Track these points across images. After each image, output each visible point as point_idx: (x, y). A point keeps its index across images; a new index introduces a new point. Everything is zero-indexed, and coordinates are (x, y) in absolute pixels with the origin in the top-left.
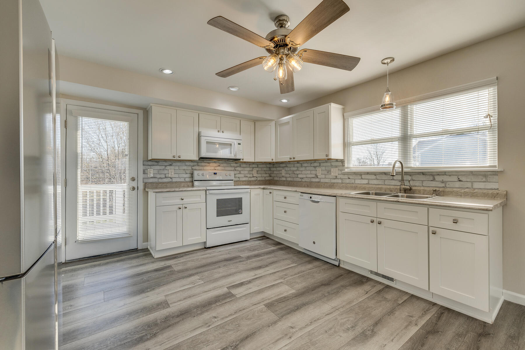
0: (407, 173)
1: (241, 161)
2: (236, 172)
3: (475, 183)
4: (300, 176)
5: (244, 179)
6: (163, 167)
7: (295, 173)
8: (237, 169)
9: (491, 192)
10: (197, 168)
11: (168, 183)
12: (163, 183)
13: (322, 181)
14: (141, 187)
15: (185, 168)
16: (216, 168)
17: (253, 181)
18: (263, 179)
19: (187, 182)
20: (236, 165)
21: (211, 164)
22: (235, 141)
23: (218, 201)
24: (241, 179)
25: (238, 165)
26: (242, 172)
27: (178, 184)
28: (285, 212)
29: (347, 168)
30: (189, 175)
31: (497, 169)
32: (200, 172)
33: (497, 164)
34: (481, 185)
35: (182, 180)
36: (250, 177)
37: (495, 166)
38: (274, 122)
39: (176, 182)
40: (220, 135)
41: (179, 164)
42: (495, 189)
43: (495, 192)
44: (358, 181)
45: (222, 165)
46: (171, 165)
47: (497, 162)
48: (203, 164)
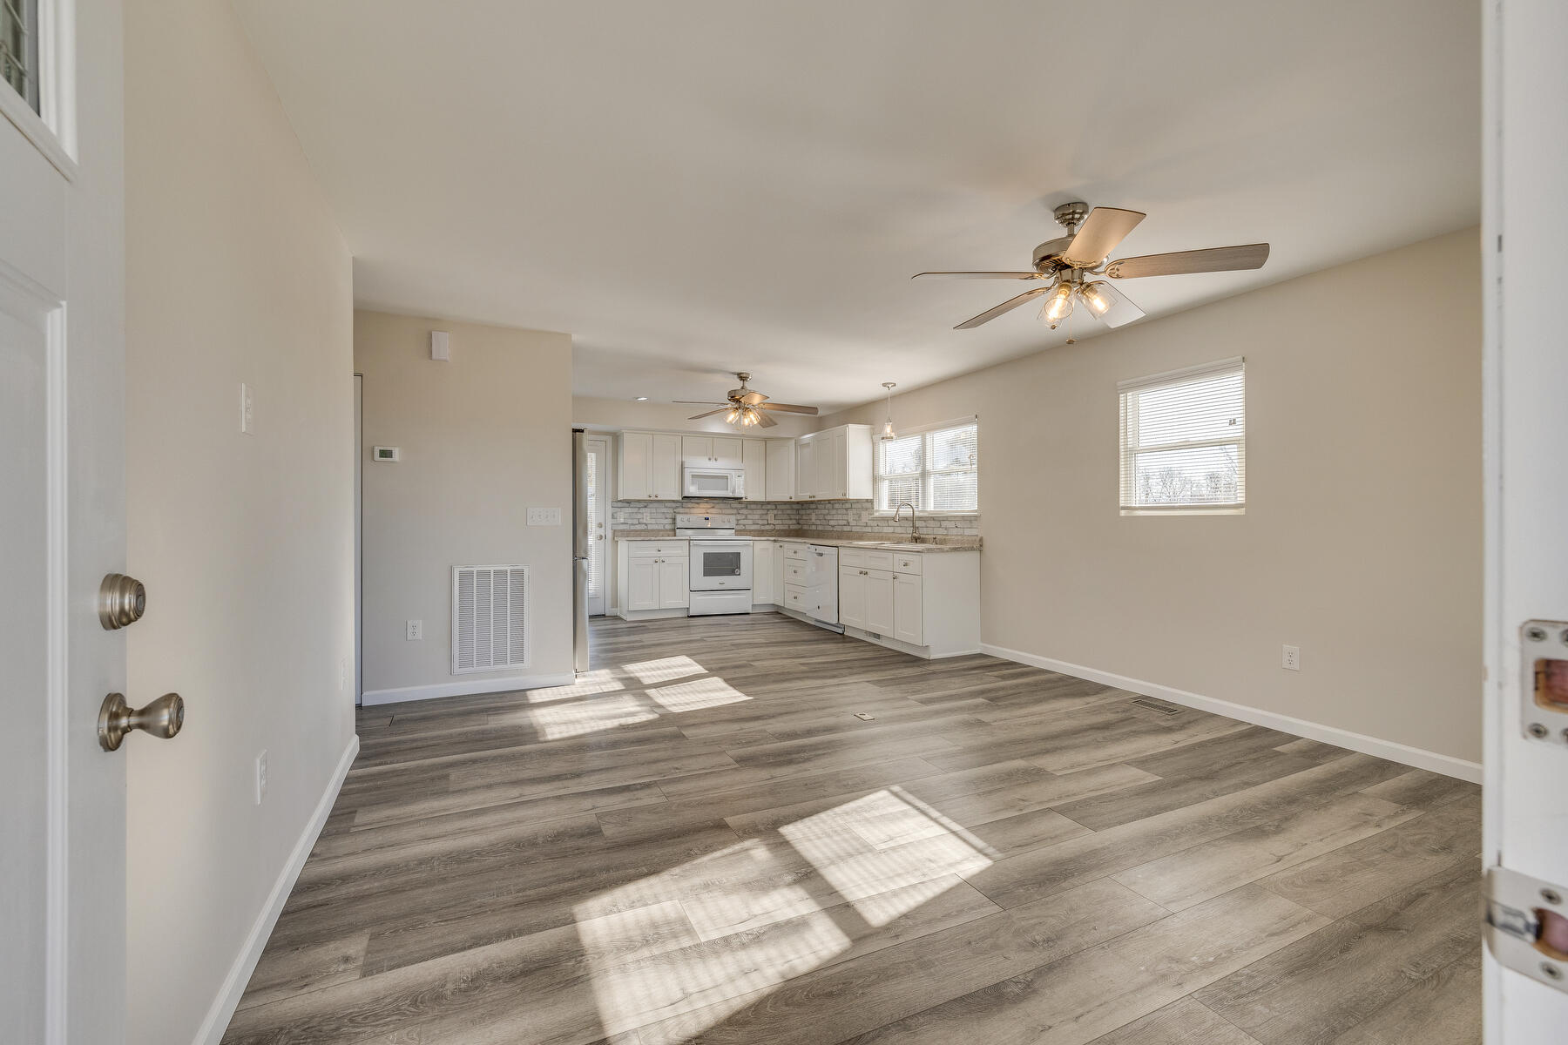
0: (920, 518)
1: (744, 500)
2: (739, 517)
4: (832, 523)
5: (753, 528)
6: (636, 510)
7: (826, 517)
8: (741, 512)
10: (681, 510)
11: (642, 530)
12: (636, 531)
13: (854, 529)
14: (609, 535)
15: (665, 510)
16: (708, 511)
17: (767, 530)
18: (786, 527)
19: (667, 530)
20: (740, 506)
21: (702, 505)
22: (733, 472)
23: (706, 556)
24: (748, 528)
25: (743, 506)
26: (749, 517)
27: (655, 533)
28: (795, 572)
29: (877, 511)
30: (670, 521)
32: (686, 517)
35: (661, 527)
36: (763, 525)
38: (794, 441)
39: (652, 530)
40: (712, 464)
41: (656, 505)
44: (886, 530)
45: (717, 506)
46: (646, 507)
48: (690, 505)
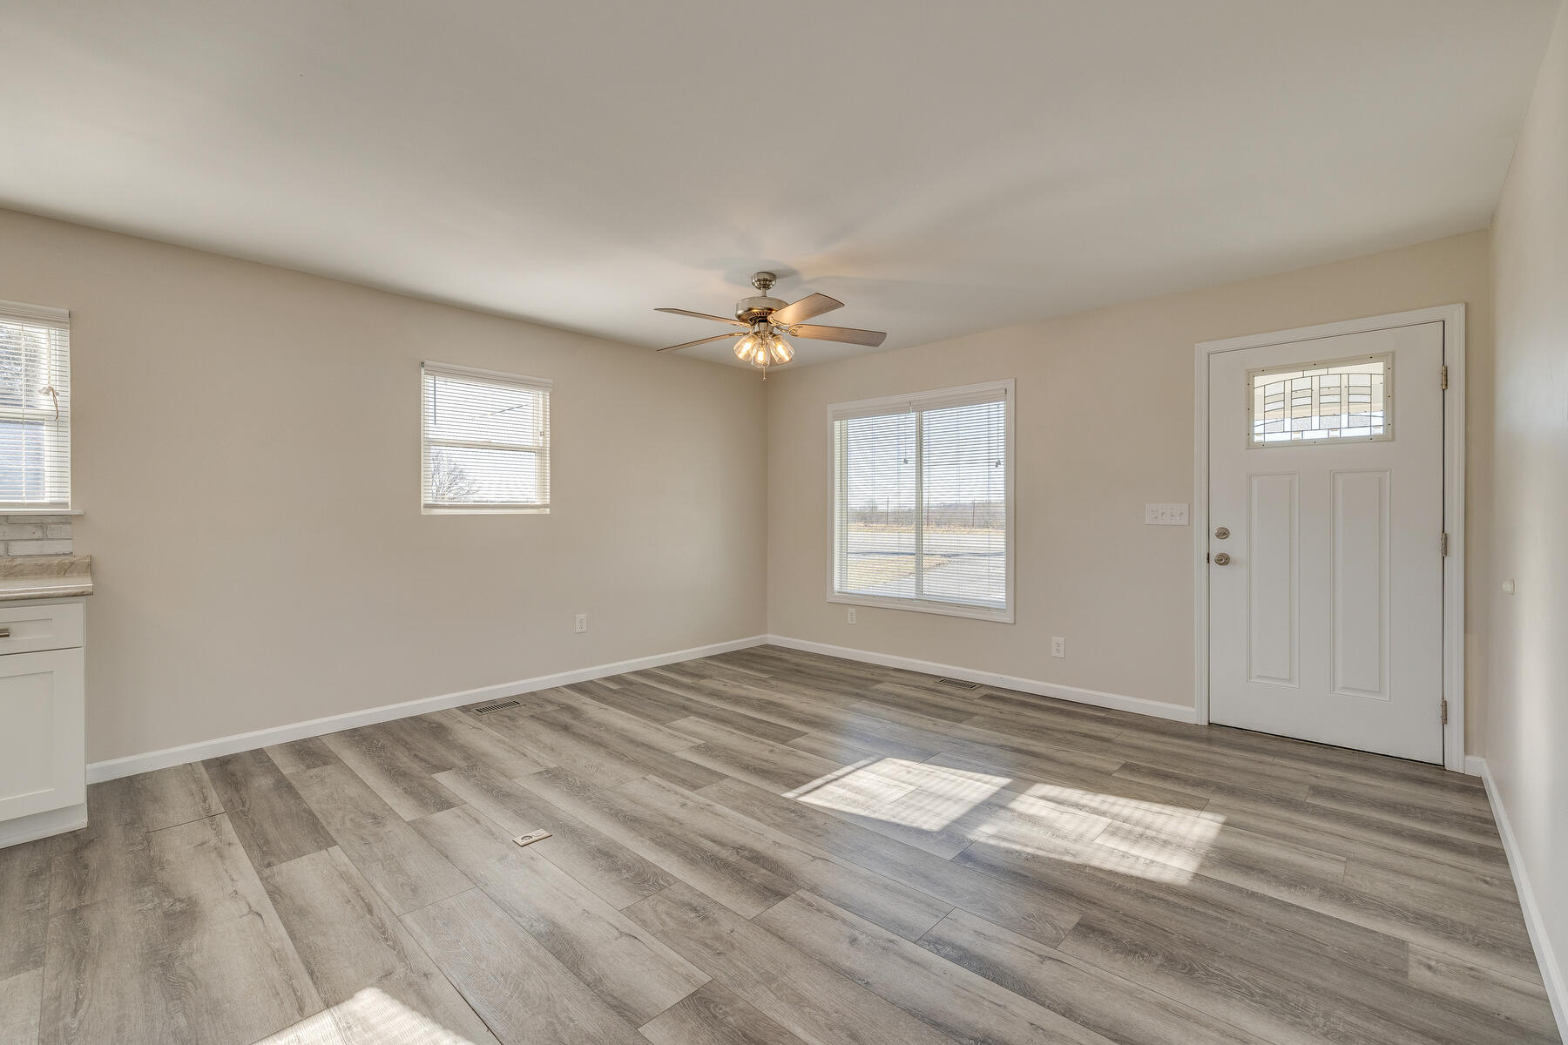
3: (13, 543)
9: (57, 562)
31: (70, 509)
33: (69, 500)
34: (32, 548)
37: (65, 505)
42: (65, 554)
43: (67, 560)
47: (69, 495)
